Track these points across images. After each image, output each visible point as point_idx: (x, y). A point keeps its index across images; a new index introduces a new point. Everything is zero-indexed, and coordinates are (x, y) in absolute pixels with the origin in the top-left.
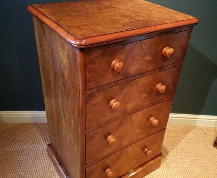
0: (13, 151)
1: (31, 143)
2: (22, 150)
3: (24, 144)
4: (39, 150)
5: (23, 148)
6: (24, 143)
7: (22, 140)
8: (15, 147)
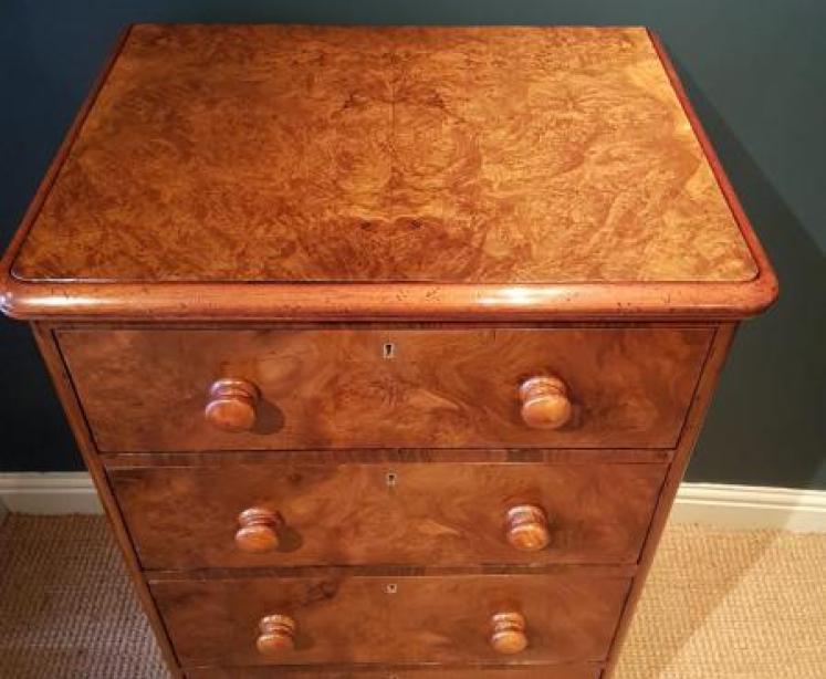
0: (46, 654)
1: (116, 617)
2: (80, 652)
3: (90, 622)
4: (145, 649)
5: (83, 641)
6: (87, 618)
7: (81, 600)
8: (53, 633)
